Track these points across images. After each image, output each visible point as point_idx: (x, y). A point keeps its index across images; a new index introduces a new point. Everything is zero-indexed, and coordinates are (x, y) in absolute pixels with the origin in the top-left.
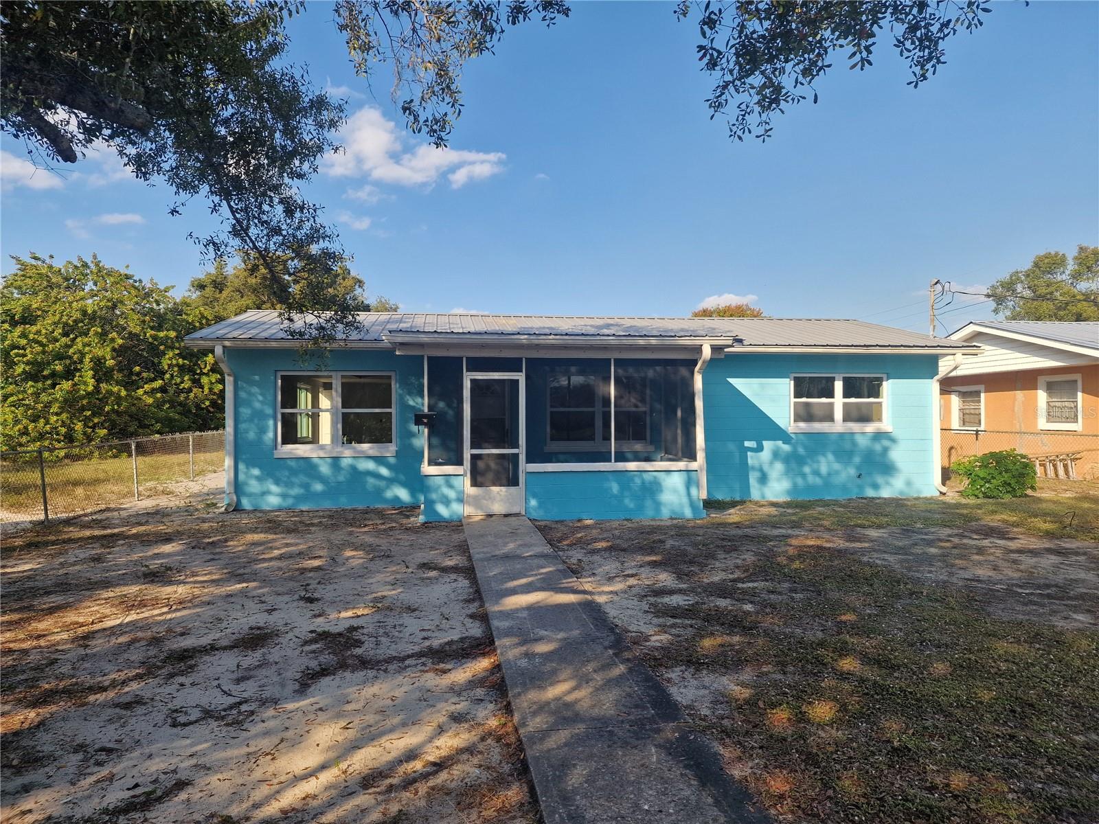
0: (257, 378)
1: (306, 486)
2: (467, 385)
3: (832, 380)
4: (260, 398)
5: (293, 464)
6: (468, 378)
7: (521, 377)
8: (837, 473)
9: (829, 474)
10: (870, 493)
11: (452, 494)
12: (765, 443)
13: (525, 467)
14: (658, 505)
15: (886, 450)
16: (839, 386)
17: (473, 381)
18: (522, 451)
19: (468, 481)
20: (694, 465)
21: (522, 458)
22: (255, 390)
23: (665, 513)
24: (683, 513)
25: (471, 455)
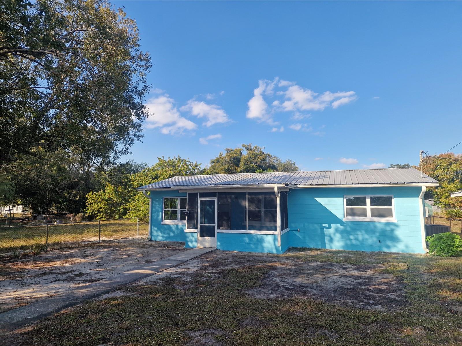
0: (158, 199)
1: (169, 234)
2: (199, 202)
3: (365, 198)
4: (158, 206)
5: (165, 226)
6: (200, 199)
7: (216, 199)
8: (367, 240)
9: (363, 240)
10: (385, 250)
11: (193, 239)
12: (332, 225)
13: (217, 231)
14: (263, 248)
16: (368, 201)
17: (201, 201)
18: (216, 225)
19: (199, 235)
20: (276, 233)
21: (216, 227)
22: (157, 203)
23: (266, 251)
24: (273, 252)
25: (200, 226)
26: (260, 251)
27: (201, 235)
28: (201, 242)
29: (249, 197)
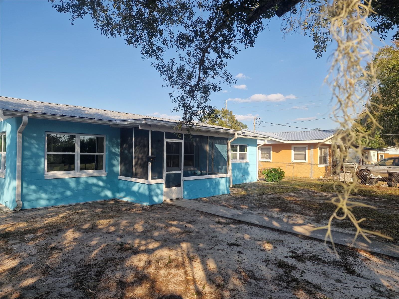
0: (35, 135)
2: (165, 144)
3: (237, 146)
4: (36, 146)
6: (166, 141)
7: (182, 141)
8: (238, 175)
9: (237, 176)
10: (245, 182)
11: (159, 192)
12: (223, 166)
13: (183, 178)
14: (219, 190)
15: (248, 168)
16: (238, 147)
18: (182, 172)
19: (164, 186)
20: (228, 175)
21: (182, 174)
22: (33, 141)
23: (221, 193)
24: (225, 192)
25: (166, 174)
26: (217, 193)
27: (168, 186)
28: (167, 194)
29: (210, 141)
